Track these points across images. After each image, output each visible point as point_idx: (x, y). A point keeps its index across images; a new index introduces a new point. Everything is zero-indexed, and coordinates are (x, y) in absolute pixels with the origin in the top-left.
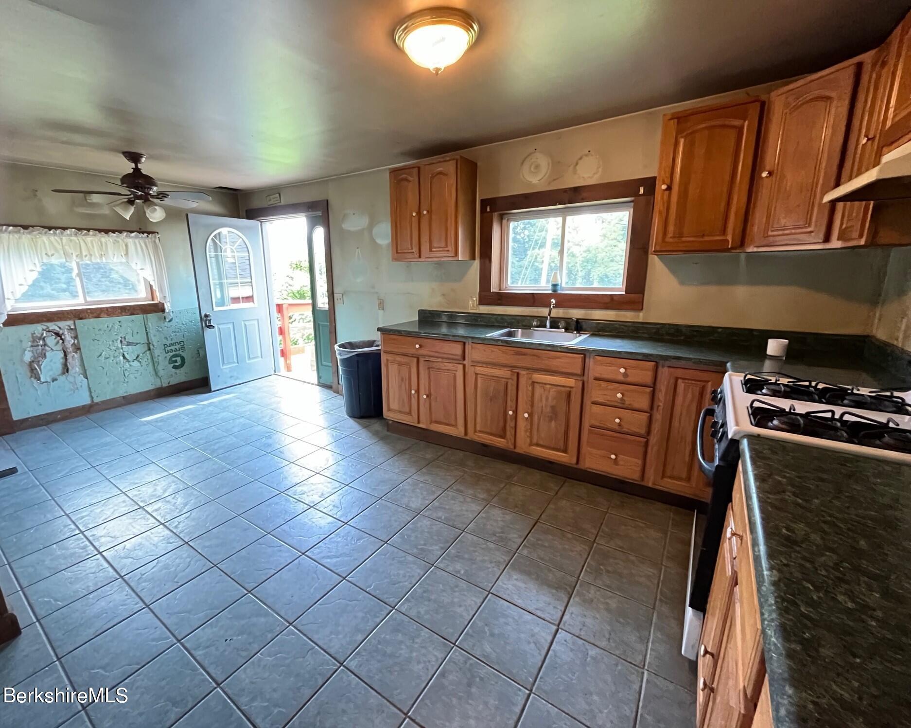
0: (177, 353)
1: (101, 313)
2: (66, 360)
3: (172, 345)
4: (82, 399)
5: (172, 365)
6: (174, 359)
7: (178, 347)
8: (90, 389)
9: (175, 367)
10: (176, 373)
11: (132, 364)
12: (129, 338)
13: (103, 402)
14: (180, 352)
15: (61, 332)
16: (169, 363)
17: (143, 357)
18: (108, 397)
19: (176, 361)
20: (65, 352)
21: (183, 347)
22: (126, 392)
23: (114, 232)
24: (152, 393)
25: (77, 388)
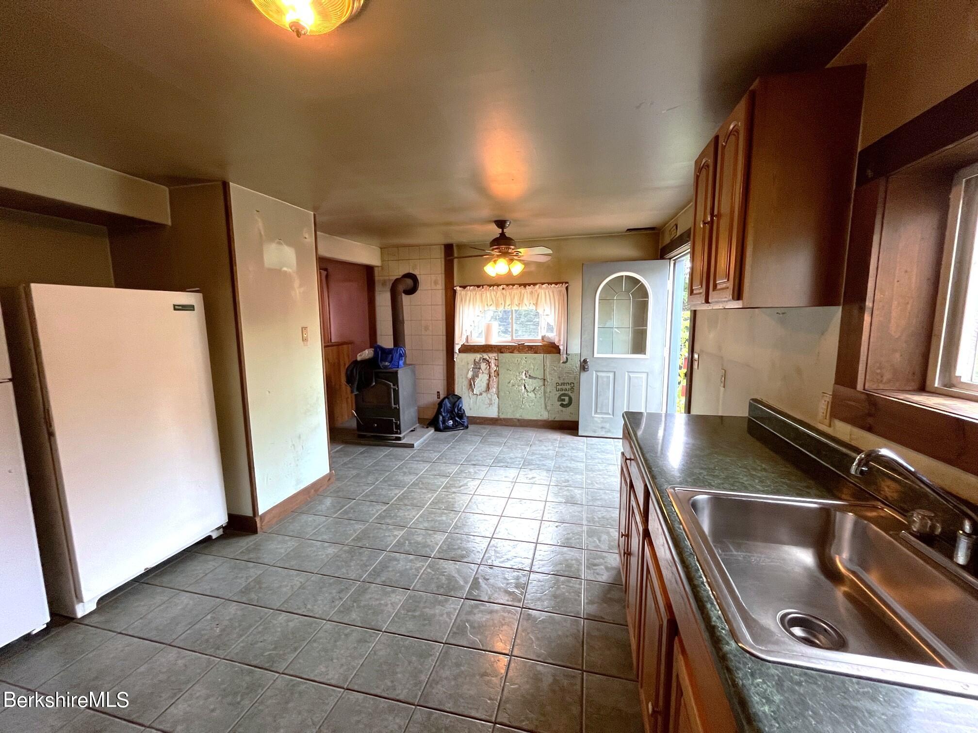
0: (566, 392)
1: (514, 349)
2: (489, 381)
3: (563, 384)
4: (493, 413)
5: (560, 403)
6: (562, 398)
7: (568, 387)
8: (499, 406)
9: (562, 405)
10: (562, 411)
11: (530, 394)
12: (531, 373)
13: (504, 419)
14: (569, 393)
15: (490, 361)
16: (558, 401)
17: (538, 390)
18: (509, 417)
19: (564, 400)
20: (490, 376)
21: (572, 388)
22: (521, 416)
23: (529, 285)
24: (539, 423)
25: (492, 404)
